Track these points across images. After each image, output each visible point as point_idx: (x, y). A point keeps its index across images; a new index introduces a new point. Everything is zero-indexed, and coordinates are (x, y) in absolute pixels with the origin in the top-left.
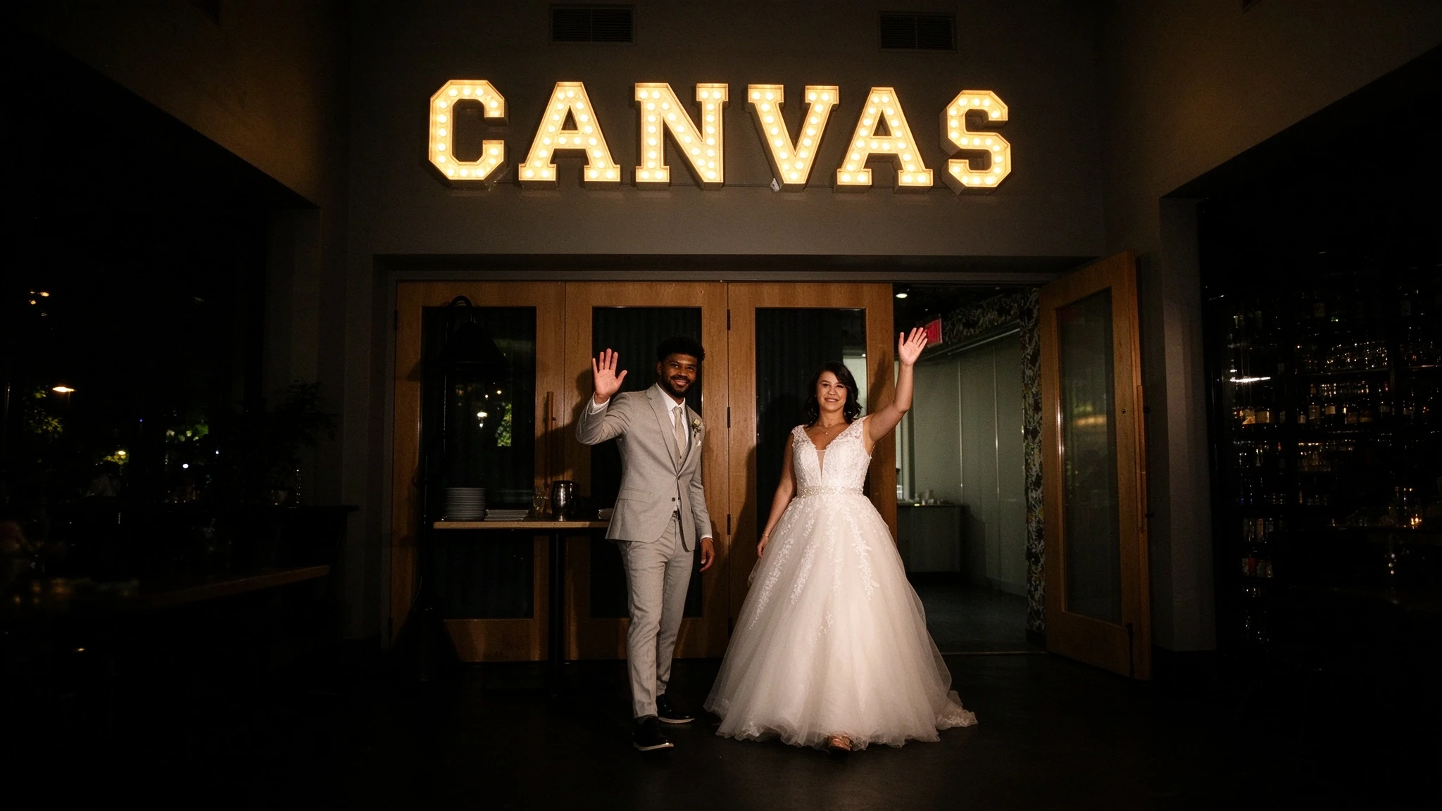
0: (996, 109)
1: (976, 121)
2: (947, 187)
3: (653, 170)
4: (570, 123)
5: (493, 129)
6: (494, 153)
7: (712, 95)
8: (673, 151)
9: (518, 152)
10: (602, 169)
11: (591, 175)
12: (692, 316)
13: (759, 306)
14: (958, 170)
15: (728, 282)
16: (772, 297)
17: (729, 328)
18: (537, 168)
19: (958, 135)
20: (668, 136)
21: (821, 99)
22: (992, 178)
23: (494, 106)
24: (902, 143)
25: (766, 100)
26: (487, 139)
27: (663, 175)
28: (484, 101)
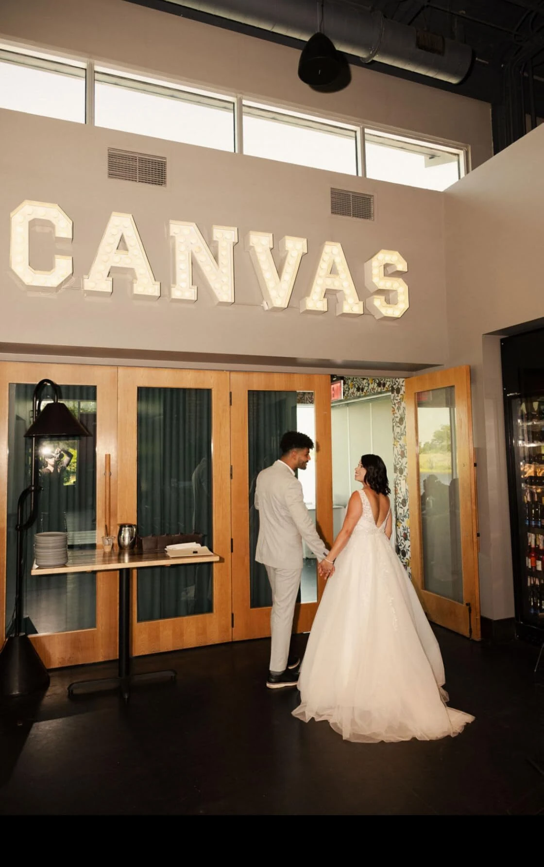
0: (400, 263)
1: (389, 271)
2: (370, 314)
3: (183, 290)
4: (122, 244)
5: (62, 246)
6: (63, 266)
7: (225, 236)
8: (197, 276)
9: (81, 268)
10: (146, 285)
11: (138, 288)
12: (204, 395)
13: (251, 388)
14: (378, 302)
15: (230, 371)
16: (259, 383)
17: (231, 404)
18: (98, 280)
19: (378, 280)
20: (194, 263)
21: (295, 247)
22: (397, 310)
23: (63, 228)
24: (344, 282)
25: (261, 242)
26: (57, 254)
27: (190, 294)
28: (54, 222)
